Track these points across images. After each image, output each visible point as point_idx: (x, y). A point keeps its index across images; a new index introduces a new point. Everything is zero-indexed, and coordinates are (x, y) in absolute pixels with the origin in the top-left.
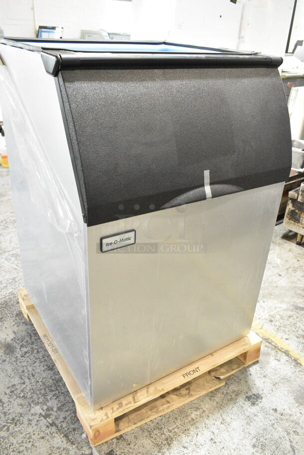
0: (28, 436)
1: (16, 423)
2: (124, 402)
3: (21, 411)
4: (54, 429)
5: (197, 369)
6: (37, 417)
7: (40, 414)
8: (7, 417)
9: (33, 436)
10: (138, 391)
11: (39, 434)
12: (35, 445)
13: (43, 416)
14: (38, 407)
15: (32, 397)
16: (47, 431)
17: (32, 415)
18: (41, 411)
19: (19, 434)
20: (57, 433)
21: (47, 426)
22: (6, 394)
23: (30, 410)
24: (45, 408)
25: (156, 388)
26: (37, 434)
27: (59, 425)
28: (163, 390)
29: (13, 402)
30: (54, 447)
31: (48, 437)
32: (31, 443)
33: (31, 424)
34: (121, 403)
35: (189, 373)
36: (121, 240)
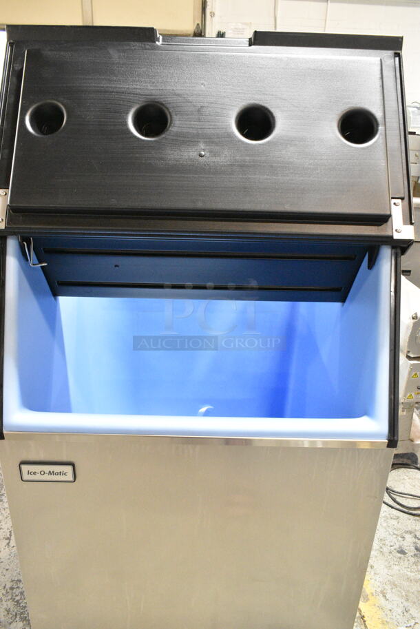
36: (50, 473)
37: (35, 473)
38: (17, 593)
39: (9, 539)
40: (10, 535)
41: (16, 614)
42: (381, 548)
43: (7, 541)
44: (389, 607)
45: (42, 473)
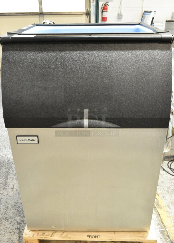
0: (6, 228)
1: (6, 220)
2: (47, 233)
3: (12, 216)
4: (17, 231)
5: (98, 237)
6: (15, 222)
7: (18, 221)
8: (5, 215)
9: (7, 230)
10: (57, 232)
11: (10, 230)
12: (5, 234)
13: (18, 223)
14: (19, 218)
15: (20, 212)
16: (14, 231)
17: (14, 220)
18: (19, 220)
19: (3, 226)
20: (17, 234)
21: (16, 229)
22: (12, 205)
23: (15, 217)
24: (22, 219)
25: (67, 235)
26: (10, 229)
27: (21, 231)
28: (70, 238)
29: (12, 210)
30: (11, 239)
31: (12, 233)
32: (4, 232)
33: (11, 224)
34: (44, 233)
35: (92, 237)
36: (29, 140)
37: (22, 140)
38: (17, 207)
39: (13, 188)
40: (13, 187)
41: (17, 214)
42: (168, 190)
43: (12, 189)
44: (171, 211)
45: (25, 140)
